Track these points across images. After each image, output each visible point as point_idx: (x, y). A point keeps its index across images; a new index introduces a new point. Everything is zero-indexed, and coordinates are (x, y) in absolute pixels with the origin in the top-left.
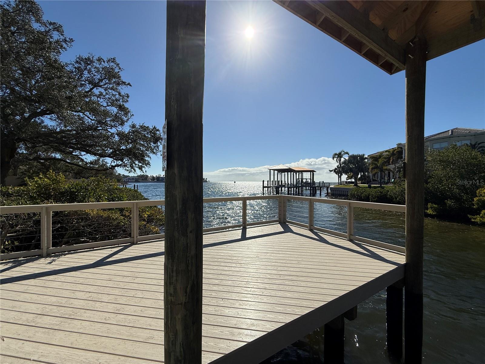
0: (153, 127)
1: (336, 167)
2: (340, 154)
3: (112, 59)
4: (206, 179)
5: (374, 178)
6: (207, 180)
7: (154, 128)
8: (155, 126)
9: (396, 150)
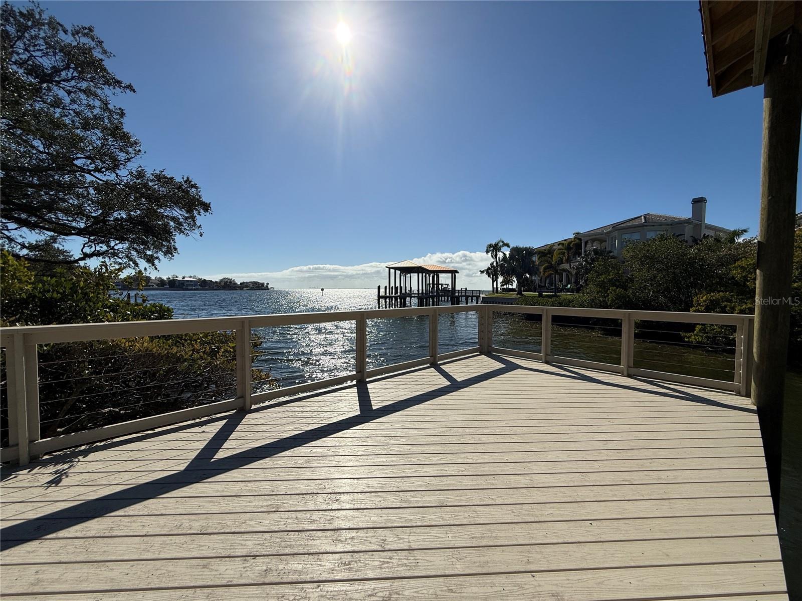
0: (185, 179)
1: (490, 266)
2: (496, 245)
3: (86, 29)
4: (268, 284)
5: (540, 284)
6: (269, 287)
7: (187, 181)
8: (188, 178)
9: (572, 242)
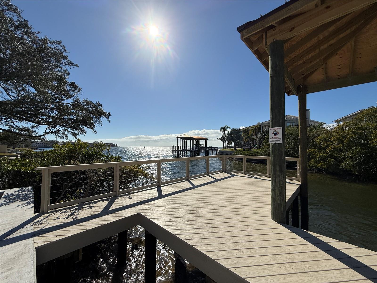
1: (222, 137)
2: (225, 127)
4: (117, 144)
5: (244, 145)
9: (257, 126)
